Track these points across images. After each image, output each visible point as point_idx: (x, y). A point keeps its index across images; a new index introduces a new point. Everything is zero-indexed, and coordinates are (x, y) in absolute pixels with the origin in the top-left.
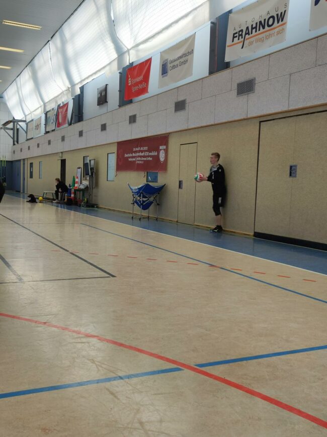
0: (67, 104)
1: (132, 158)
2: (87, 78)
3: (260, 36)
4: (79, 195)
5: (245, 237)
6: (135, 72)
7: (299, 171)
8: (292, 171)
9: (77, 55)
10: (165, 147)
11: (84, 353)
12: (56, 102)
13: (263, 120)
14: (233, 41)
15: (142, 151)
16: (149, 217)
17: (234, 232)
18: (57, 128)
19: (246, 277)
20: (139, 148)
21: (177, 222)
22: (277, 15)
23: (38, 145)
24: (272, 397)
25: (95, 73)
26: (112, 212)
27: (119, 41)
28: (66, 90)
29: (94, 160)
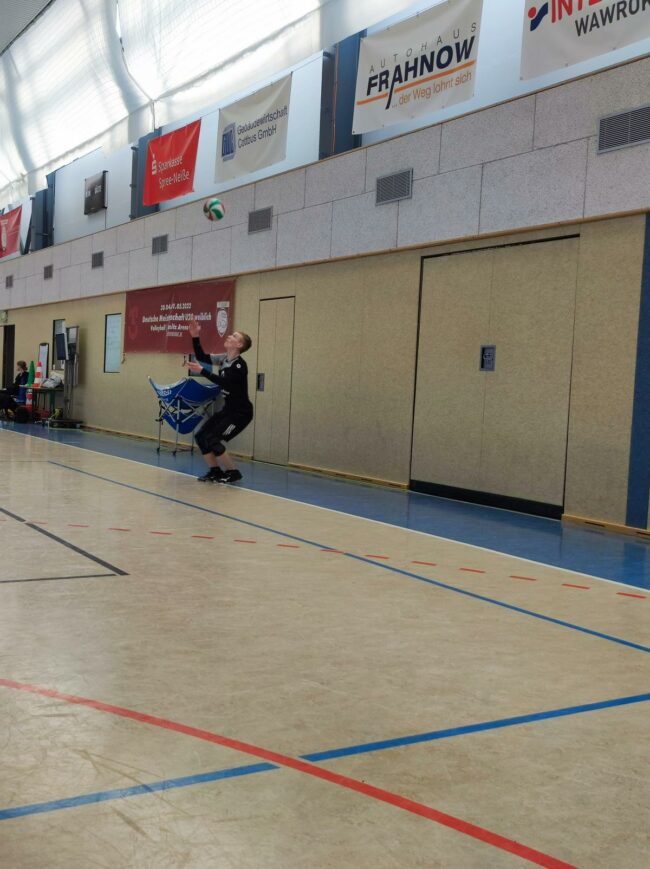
0: (19, 209)
1: (158, 326)
2: (63, 156)
3: (424, 86)
4: (44, 402)
5: (392, 491)
6: (167, 147)
7: (499, 358)
8: (487, 358)
9: (41, 107)
10: (227, 304)
11: (66, 738)
13: (429, 254)
14: (368, 93)
15: (180, 312)
16: (192, 448)
17: (370, 481)
19: (396, 573)
20: (173, 305)
21: (253, 458)
22: (457, 45)
24: (460, 818)
25: (81, 147)
26: (115, 438)
27: (133, 83)
28: (18, 181)
29: (77, 327)
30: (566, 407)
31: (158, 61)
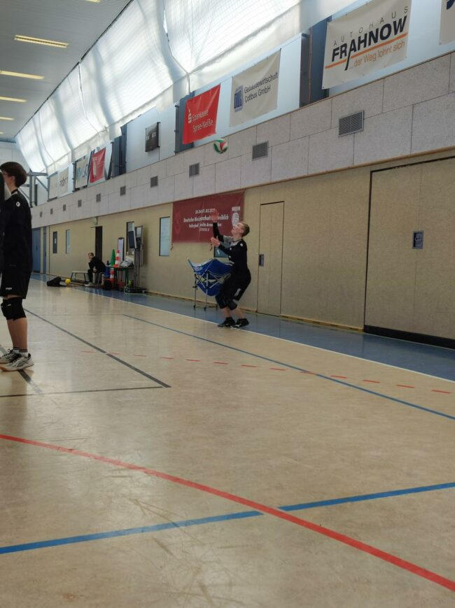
0: (104, 150)
1: (194, 224)
3: (371, 53)
4: (121, 276)
5: (352, 333)
6: (198, 105)
7: (426, 240)
8: (417, 240)
9: (117, 82)
10: (239, 208)
11: (124, 491)
12: (89, 148)
13: (376, 169)
14: (333, 60)
15: (208, 215)
17: (337, 326)
18: (90, 184)
19: (351, 388)
20: (204, 210)
21: (257, 312)
22: (395, 23)
23: (64, 208)
24: (387, 552)
25: (142, 107)
26: (167, 299)
28: (103, 131)
29: (142, 227)
31: (192, 46)
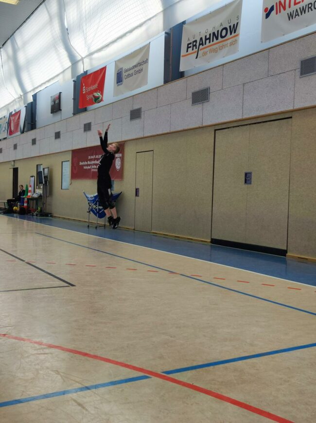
0: (20, 112)
1: (87, 166)
2: (40, 86)
3: (213, 47)
4: (33, 205)
5: (203, 244)
6: (90, 80)
7: (254, 178)
8: (248, 178)
9: (29, 63)
10: (121, 155)
11: (48, 364)
12: (8, 110)
13: (218, 128)
14: (187, 51)
15: (97, 159)
16: (105, 225)
17: (192, 239)
18: (10, 136)
19: (206, 283)
20: (94, 156)
21: (134, 230)
22: (230, 27)
24: (241, 401)
25: (49, 81)
26: (67, 221)
27: (73, 50)
28: (19, 98)
29: (48, 168)
30: (287, 201)
31: (85, 38)
